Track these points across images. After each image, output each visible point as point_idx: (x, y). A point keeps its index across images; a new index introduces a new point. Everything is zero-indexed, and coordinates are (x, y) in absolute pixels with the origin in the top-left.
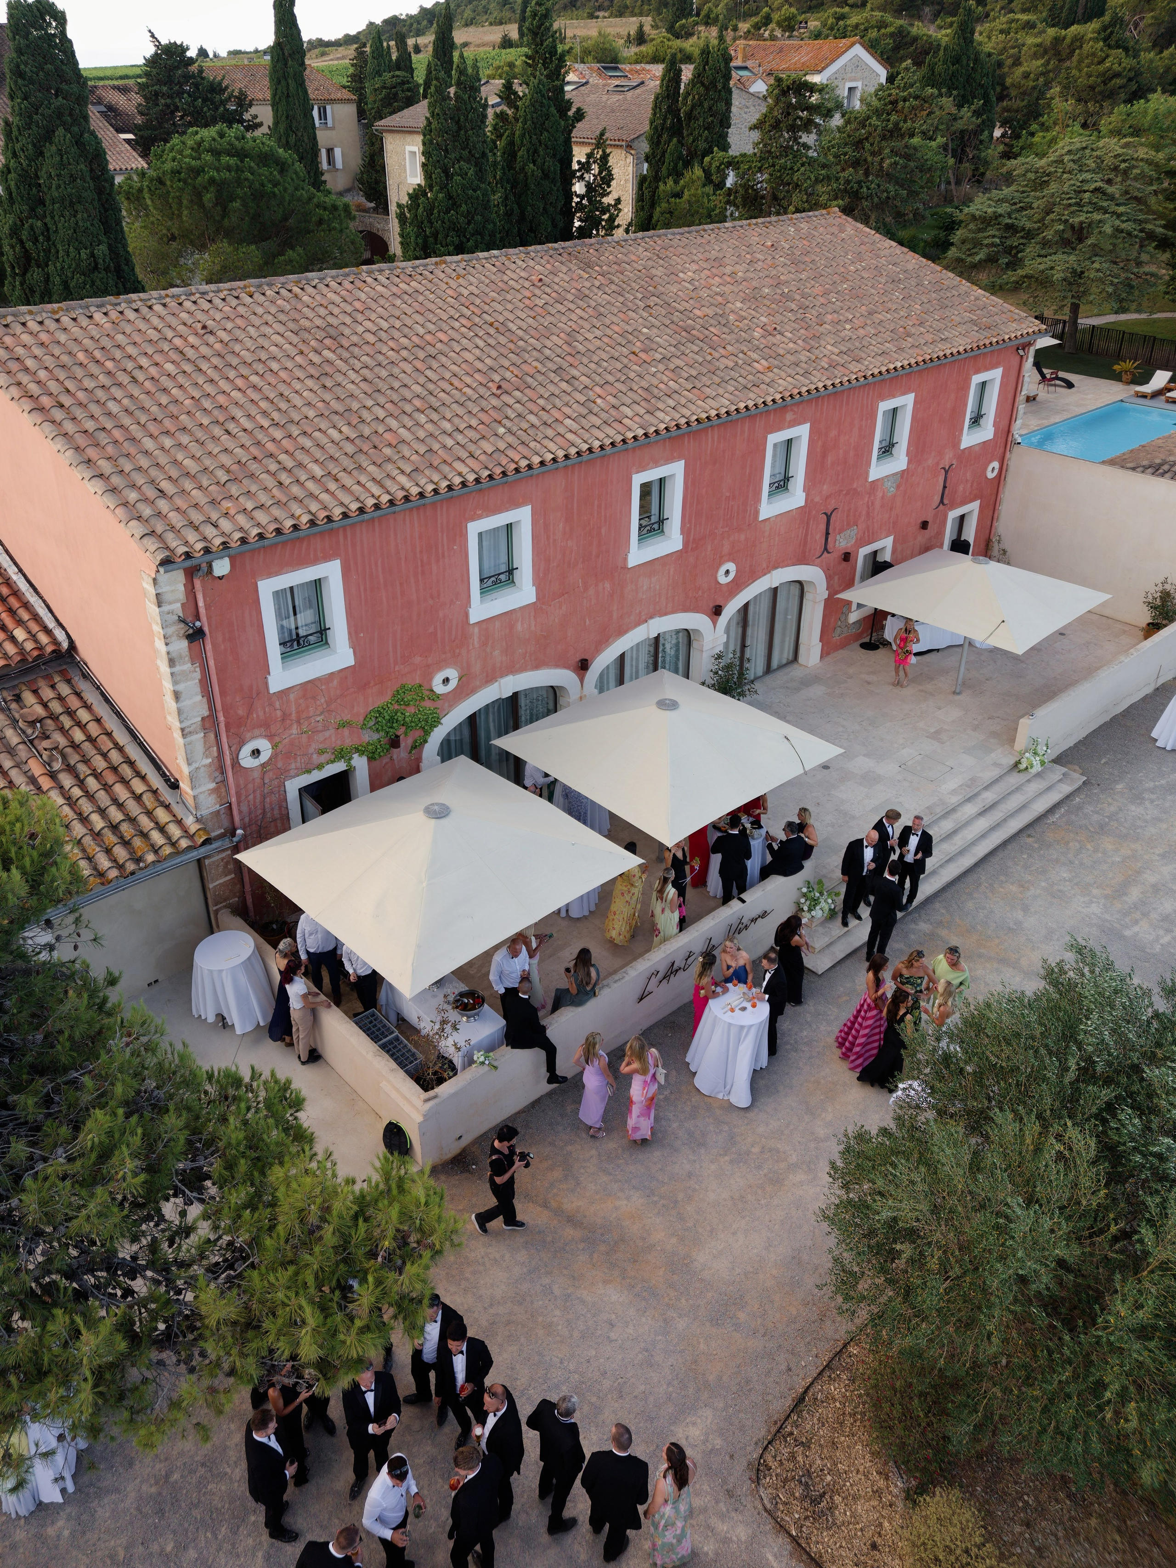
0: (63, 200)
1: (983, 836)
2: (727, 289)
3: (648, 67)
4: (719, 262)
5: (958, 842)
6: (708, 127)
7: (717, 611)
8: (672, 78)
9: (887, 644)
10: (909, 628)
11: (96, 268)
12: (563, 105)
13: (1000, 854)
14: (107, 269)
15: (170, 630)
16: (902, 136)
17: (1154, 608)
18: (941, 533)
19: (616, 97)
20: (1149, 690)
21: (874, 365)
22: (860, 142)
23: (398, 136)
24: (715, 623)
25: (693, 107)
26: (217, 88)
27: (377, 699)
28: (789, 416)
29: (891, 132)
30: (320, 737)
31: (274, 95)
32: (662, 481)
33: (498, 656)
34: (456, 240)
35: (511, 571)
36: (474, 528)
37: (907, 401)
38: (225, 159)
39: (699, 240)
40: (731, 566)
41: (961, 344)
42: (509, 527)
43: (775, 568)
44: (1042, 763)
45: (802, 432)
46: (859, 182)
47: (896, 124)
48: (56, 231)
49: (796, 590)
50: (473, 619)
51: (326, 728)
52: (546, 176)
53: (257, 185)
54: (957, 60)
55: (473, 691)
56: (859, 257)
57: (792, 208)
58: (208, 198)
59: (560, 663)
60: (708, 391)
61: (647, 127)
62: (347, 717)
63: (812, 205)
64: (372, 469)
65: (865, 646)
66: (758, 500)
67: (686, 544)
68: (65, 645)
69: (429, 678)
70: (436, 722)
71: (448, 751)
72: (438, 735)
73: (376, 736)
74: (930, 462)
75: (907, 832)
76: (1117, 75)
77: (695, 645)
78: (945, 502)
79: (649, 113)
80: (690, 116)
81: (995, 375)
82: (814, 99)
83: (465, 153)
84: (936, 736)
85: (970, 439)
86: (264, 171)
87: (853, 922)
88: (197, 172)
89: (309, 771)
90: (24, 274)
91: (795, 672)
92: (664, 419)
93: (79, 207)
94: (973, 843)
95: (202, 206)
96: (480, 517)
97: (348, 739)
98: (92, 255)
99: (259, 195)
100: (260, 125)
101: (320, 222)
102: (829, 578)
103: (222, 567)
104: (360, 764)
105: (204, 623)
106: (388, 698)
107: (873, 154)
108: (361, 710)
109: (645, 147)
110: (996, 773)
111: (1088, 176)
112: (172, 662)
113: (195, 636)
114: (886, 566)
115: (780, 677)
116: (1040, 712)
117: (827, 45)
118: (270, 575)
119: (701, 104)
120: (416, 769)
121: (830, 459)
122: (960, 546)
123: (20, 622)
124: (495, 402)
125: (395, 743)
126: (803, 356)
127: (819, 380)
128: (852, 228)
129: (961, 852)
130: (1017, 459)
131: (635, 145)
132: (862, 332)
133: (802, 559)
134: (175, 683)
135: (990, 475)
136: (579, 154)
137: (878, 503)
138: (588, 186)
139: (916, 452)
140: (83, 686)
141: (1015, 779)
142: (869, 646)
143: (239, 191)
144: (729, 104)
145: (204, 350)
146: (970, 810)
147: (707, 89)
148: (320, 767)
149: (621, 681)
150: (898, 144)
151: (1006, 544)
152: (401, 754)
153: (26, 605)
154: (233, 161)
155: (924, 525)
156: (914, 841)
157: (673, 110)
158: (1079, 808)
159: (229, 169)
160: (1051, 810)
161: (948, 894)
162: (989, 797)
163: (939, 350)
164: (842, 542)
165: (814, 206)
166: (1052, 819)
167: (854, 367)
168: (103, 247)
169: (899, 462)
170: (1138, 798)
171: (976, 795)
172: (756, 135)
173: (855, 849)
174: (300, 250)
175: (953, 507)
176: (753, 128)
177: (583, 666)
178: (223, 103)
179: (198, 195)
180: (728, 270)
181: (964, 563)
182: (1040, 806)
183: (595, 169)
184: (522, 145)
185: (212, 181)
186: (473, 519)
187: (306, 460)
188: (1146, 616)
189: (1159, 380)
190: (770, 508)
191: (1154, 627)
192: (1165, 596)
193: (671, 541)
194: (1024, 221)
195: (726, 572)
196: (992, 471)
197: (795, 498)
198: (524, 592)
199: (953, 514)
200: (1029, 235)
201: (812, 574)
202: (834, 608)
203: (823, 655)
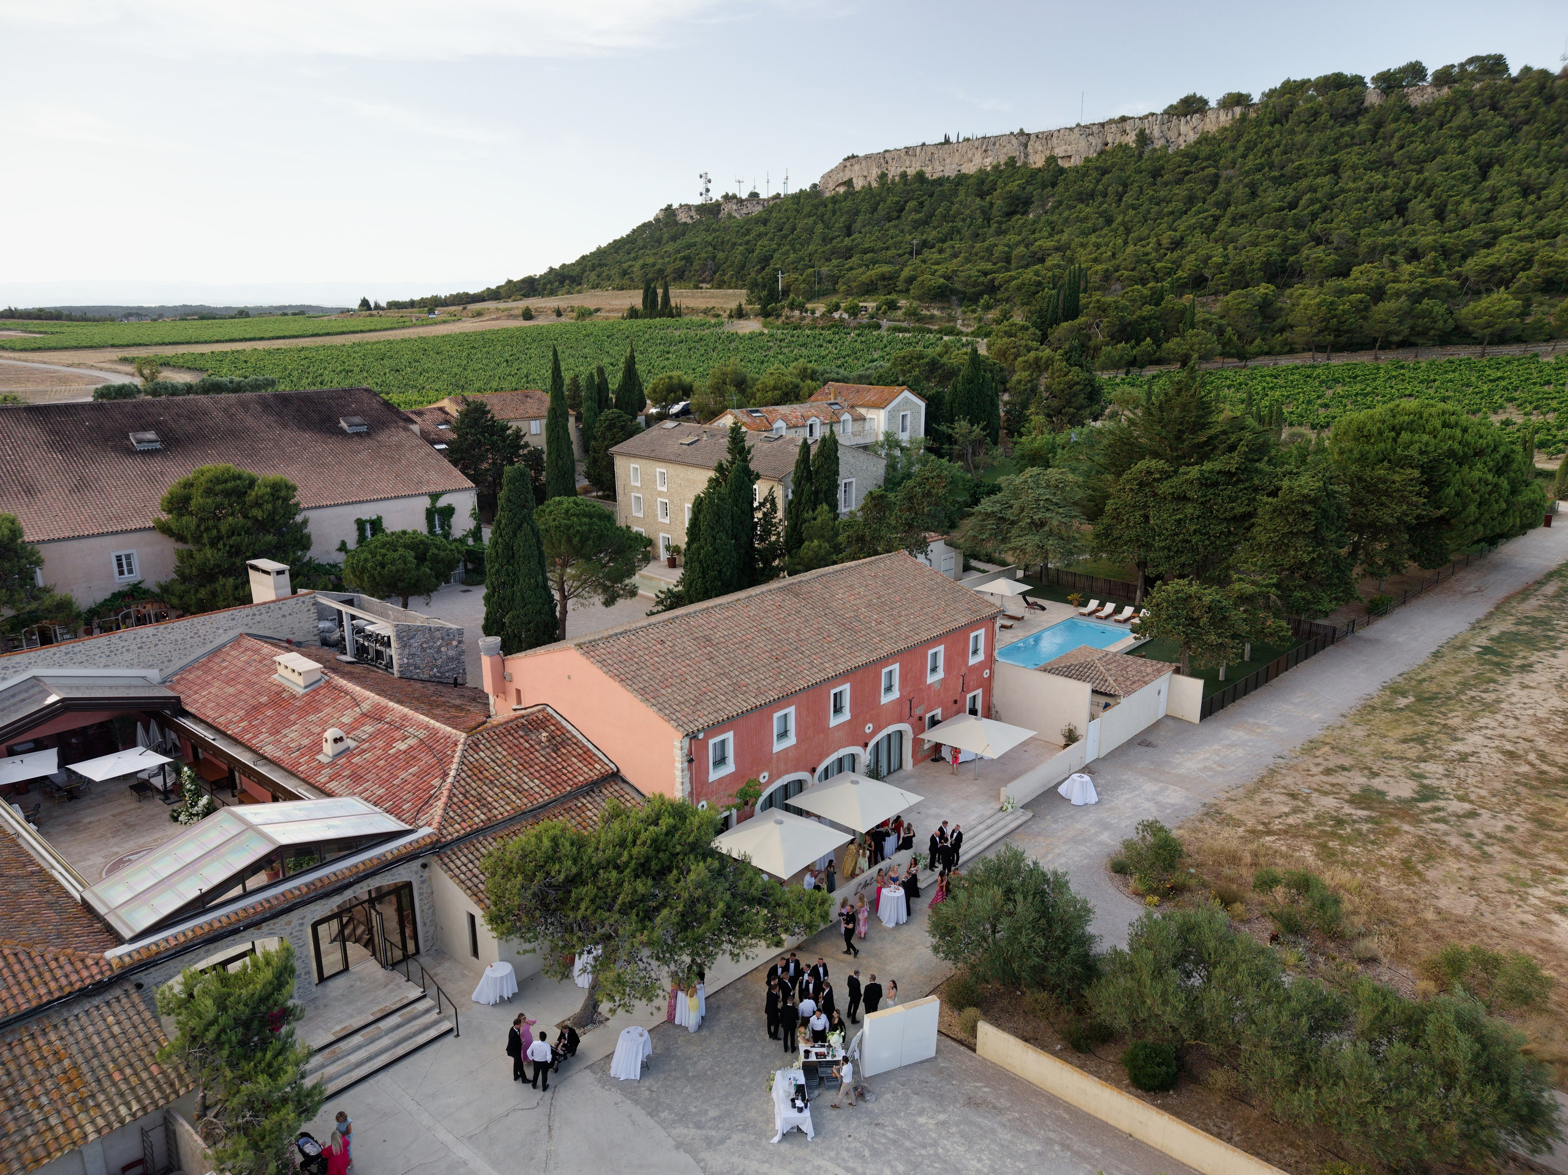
1: (986, 839)
2: (857, 602)
5: (975, 840)
7: (866, 745)
12: (749, 472)
15: (683, 760)
17: (1065, 736)
18: (964, 706)
19: (767, 445)
20: (1066, 776)
21: (925, 636)
23: (624, 457)
24: (865, 751)
25: (818, 467)
26: (502, 428)
27: (741, 785)
28: (890, 662)
30: (722, 801)
32: (841, 692)
33: (782, 767)
35: (787, 732)
36: (776, 716)
37: (941, 649)
40: (871, 726)
41: (963, 621)
42: (787, 715)
43: (889, 725)
44: (1013, 808)
45: (896, 667)
49: (898, 735)
50: (774, 752)
51: (724, 797)
52: (742, 512)
55: (774, 782)
56: (915, 578)
57: (882, 551)
59: (805, 770)
60: (857, 654)
61: (793, 474)
62: (731, 793)
63: (891, 548)
64: (741, 696)
65: (932, 761)
66: (880, 696)
67: (852, 717)
68: (615, 771)
69: (758, 776)
70: (760, 795)
71: (764, 808)
72: (761, 800)
73: (740, 801)
74: (955, 673)
77: (857, 760)
78: (964, 690)
79: (788, 459)
81: (981, 632)
84: (967, 798)
85: (973, 661)
91: (901, 773)
92: (841, 668)
94: (983, 841)
96: (777, 713)
97: (731, 801)
102: (913, 729)
103: (701, 736)
104: (734, 811)
105: (693, 757)
106: (745, 785)
108: (736, 790)
109: (791, 485)
110: (992, 812)
112: (682, 771)
113: (691, 761)
114: (939, 722)
115: (895, 776)
116: (1011, 786)
117: (886, 390)
118: (713, 738)
119: (822, 466)
120: (752, 816)
121: (909, 677)
122: (973, 712)
123: (596, 762)
124: (776, 665)
125: (746, 803)
126: (894, 634)
127: (902, 645)
128: (910, 560)
129: (976, 845)
130: (997, 668)
131: (784, 480)
132: (918, 619)
133: (901, 720)
134: (682, 779)
135: (986, 676)
136: (759, 498)
137: (933, 694)
138: (765, 514)
139: (948, 669)
140: (624, 786)
141: (1001, 814)
142: (935, 760)
144: (837, 465)
146: (981, 827)
147: (825, 458)
148: (722, 813)
149: (826, 778)
151: (998, 708)
152: (747, 808)
153: (594, 754)
155: (956, 703)
156: (955, 836)
157: (807, 469)
158: (1030, 826)
160: (1018, 828)
162: (989, 822)
163: (952, 626)
164: (918, 712)
165: (893, 549)
167: (916, 637)
169: (940, 674)
170: (1056, 822)
171: (984, 821)
173: (933, 839)
175: (969, 692)
177: (814, 770)
180: (857, 591)
181: (976, 721)
182: (1013, 826)
183: (767, 505)
186: (774, 713)
187: (718, 694)
188: (1062, 741)
189: (1093, 604)
190: (885, 699)
191: (1067, 745)
192: (1070, 731)
193: (846, 716)
194: (1009, 515)
195: (869, 728)
196: (986, 674)
197: (895, 694)
198: (791, 740)
199: (969, 696)
200: (1013, 523)
201: (905, 727)
202: (917, 743)
203: (914, 765)
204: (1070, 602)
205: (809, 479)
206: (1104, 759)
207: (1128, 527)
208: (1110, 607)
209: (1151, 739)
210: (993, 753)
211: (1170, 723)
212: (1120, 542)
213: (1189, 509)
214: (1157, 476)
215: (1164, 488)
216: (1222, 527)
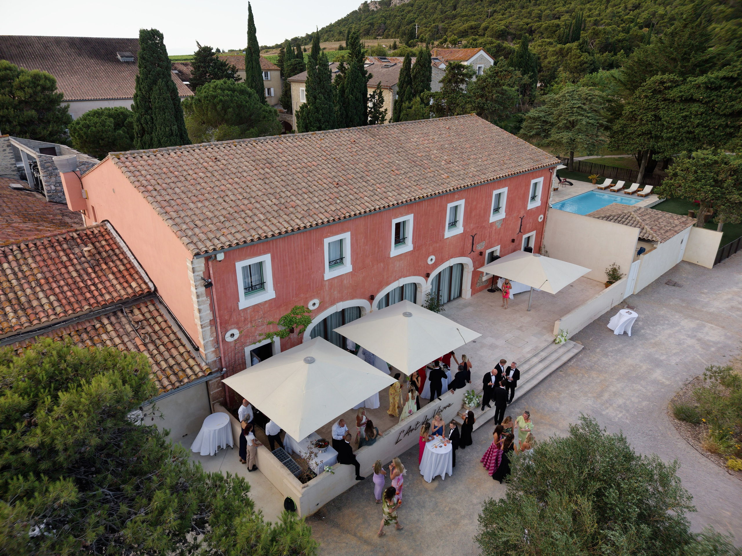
0: (160, 107)
1: (541, 371)
2: (430, 145)
3: (398, 58)
4: (427, 135)
5: (531, 373)
6: (422, 81)
7: (428, 275)
8: (408, 62)
9: (498, 289)
10: (507, 283)
11: (172, 134)
12: (364, 72)
13: (549, 379)
14: (177, 135)
15: (198, 283)
16: (500, 86)
17: (609, 275)
18: (520, 244)
19: (385, 70)
20: (608, 309)
21: (491, 176)
22: (484, 88)
23: (297, 84)
24: (427, 281)
25: (416, 73)
26: (224, 64)
27: (285, 312)
28: (456, 196)
29: (496, 84)
30: (260, 328)
31: (247, 68)
32: (404, 222)
33: (336, 294)
34: (318, 125)
35: (342, 259)
36: (327, 241)
37: (504, 191)
38: (226, 92)
39: (419, 126)
40: (433, 257)
41: (526, 167)
42: (341, 241)
43: (452, 258)
44: (565, 340)
45: (461, 203)
46: (483, 103)
47: (498, 81)
48: (156, 120)
49: (460, 267)
50: (326, 279)
51: (263, 325)
52: (357, 100)
53: (239, 102)
54: (522, 57)
55: (326, 308)
56: (484, 133)
57: (456, 113)
58: (219, 107)
59: (362, 297)
60: (423, 186)
61: (397, 81)
62: (272, 320)
63: (464, 112)
64: (285, 216)
65: (489, 291)
66: (444, 230)
67: (414, 248)
68: (153, 289)
69: (307, 303)
70: (309, 322)
71: (314, 335)
72: (310, 328)
73: (284, 328)
74: (515, 215)
75: (509, 369)
76: (586, 63)
77: (418, 289)
78: (521, 231)
79: (398, 75)
80: (415, 77)
81: (540, 180)
82: (465, 71)
83: (323, 91)
84: (520, 328)
85: (531, 206)
86: (243, 97)
87: (487, 408)
88: (215, 97)
89: (255, 343)
90: (142, 137)
91: (460, 301)
92: (404, 197)
93: (166, 111)
94: (537, 374)
95: (216, 110)
96: (329, 236)
97: (272, 329)
98: (171, 130)
99: (239, 106)
100: (241, 79)
101: (264, 117)
102: (474, 262)
103: (221, 257)
104: (277, 340)
105: (212, 280)
106: (289, 312)
107: (489, 92)
108: (278, 317)
109: (397, 89)
110: (545, 344)
111: (575, 102)
112: (198, 296)
113: (208, 285)
114: (497, 258)
115: (454, 303)
116: (564, 319)
117: (469, 50)
118: (241, 260)
119: (419, 73)
120: (300, 342)
121: (473, 214)
122: (528, 249)
123: (134, 280)
124: (336, 190)
125: (292, 331)
126: (462, 172)
127: (468, 182)
128: (481, 121)
129: (533, 378)
130: (550, 214)
131: (393, 88)
132: (486, 163)
133: (462, 254)
134: (199, 305)
135: (540, 220)
136: (370, 92)
137: (493, 232)
138: (374, 104)
139: (509, 210)
140: (160, 307)
141: (554, 347)
142: (491, 291)
143: (232, 105)
144: (430, 72)
145: (216, 168)
146: (536, 360)
147: (422, 67)
148: (260, 341)
149: (387, 305)
150: (499, 89)
151: (547, 249)
152: (294, 336)
153: (137, 272)
154: (229, 93)
155: (513, 241)
156: (512, 373)
157: (408, 75)
158: (581, 359)
159: (228, 95)
160: (570, 360)
161: (527, 396)
162: (543, 354)
163: (518, 170)
164: (479, 247)
165: (465, 113)
166: (570, 364)
167: (483, 176)
168: (176, 127)
169: (502, 215)
170: (606, 355)
171: (538, 354)
172: (441, 85)
173: (487, 378)
174: (256, 128)
175: (525, 233)
176: (440, 82)
177: (372, 298)
178: (226, 70)
179: (215, 106)
180: (431, 137)
181: (530, 256)
182: (565, 359)
183: (377, 97)
184: (347, 87)
185: (221, 100)
186: (326, 237)
187: (257, 212)
188: (605, 279)
189: (608, 182)
190: (449, 234)
191: (609, 283)
192: (614, 270)
193: (408, 247)
194: (550, 119)
195: (431, 260)
196: (540, 218)
197: (459, 229)
198: (347, 268)
199: (525, 236)
200: (553, 125)
201: (467, 261)
202: (476, 275)
203: (473, 294)
204: (590, 181)
205: (409, 83)
206: (639, 295)
207: (641, 125)
208: (620, 184)
209: (676, 279)
210: (553, 289)
211: (688, 267)
212: (633, 136)
213: (695, 107)
214: (670, 84)
215: (673, 93)
216: (722, 121)
